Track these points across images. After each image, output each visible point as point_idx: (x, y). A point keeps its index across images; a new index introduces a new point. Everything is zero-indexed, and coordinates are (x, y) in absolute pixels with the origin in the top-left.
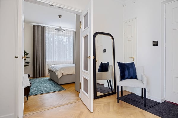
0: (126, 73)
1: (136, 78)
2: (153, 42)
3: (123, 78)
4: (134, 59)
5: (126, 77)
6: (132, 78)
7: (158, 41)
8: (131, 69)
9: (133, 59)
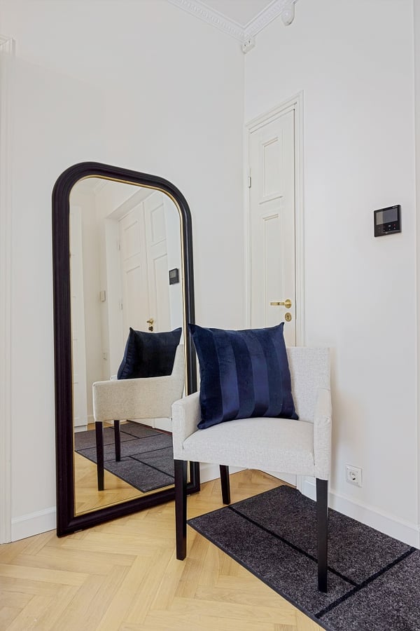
0: (230, 387)
1: (288, 412)
2: (375, 212)
3: (210, 414)
4: (291, 311)
5: (226, 410)
6: (259, 413)
7: (399, 207)
8: (258, 365)
9: (288, 311)
